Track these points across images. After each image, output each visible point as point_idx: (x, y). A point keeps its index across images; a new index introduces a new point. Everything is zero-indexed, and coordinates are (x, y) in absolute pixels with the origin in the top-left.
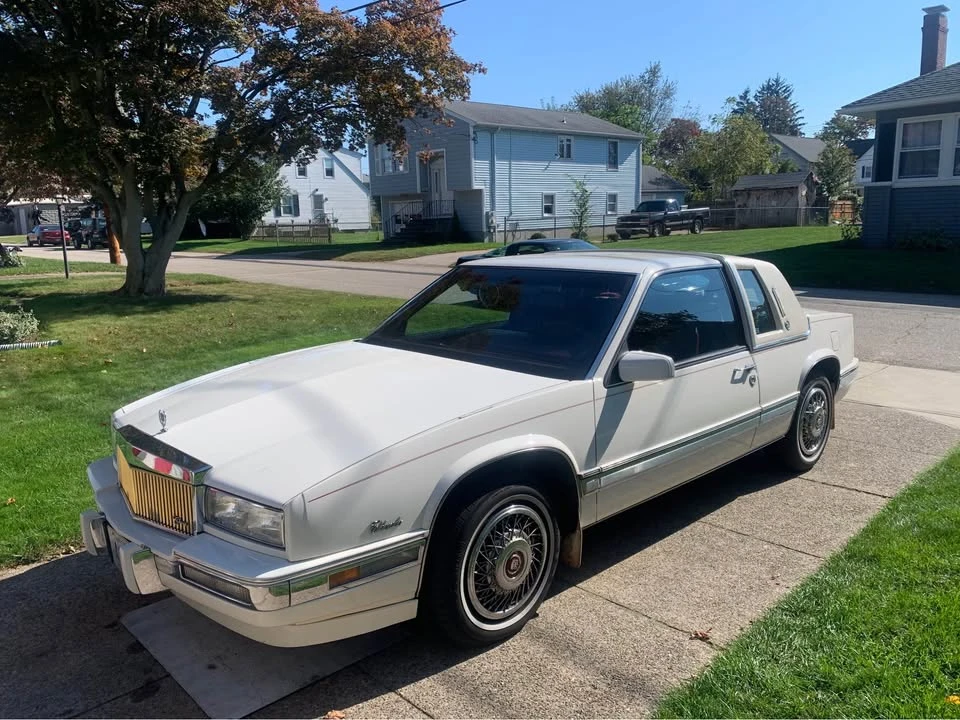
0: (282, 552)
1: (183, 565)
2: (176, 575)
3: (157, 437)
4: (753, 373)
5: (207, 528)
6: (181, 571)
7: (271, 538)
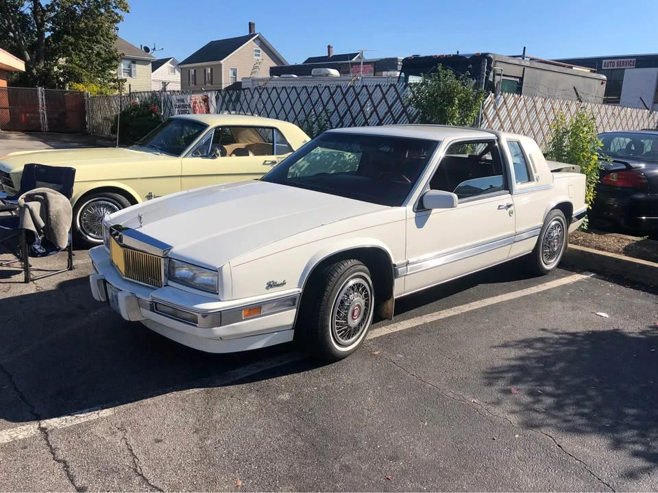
0: (216, 295)
1: (156, 303)
2: (152, 310)
3: (137, 230)
4: (512, 208)
5: (170, 283)
6: (154, 307)
7: (209, 288)
